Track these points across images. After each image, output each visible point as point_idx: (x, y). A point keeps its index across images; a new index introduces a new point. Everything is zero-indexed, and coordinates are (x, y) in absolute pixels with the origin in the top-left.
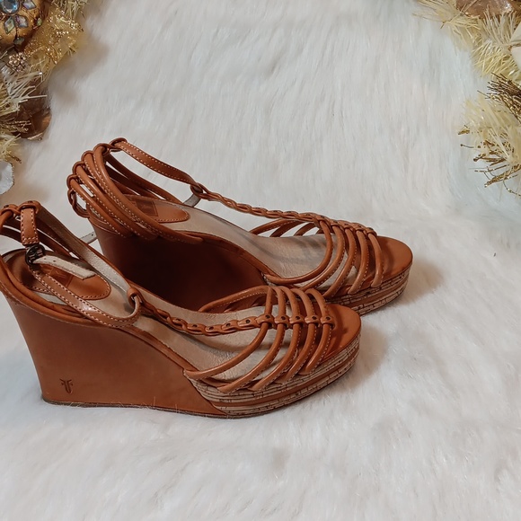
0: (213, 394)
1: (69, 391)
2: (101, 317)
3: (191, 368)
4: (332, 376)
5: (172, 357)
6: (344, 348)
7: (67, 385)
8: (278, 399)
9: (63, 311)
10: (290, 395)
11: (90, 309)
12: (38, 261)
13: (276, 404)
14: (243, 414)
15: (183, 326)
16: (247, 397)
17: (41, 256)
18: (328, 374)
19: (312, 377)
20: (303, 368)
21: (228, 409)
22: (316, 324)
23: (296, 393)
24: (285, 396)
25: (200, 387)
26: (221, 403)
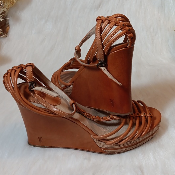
0: (103, 145)
1: (40, 141)
2: (61, 113)
3: (95, 135)
4: (150, 138)
5: (87, 130)
6: (156, 126)
7: (40, 139)
8: (129, 147)
9: (43, 111)
10: (134, 145)
11: (56, 110)
12: (34, 89)
13: (128, 149)
14: (114, 153)
15: (91, 117)
16: (118, 146)
17: (35, 87)
18: (149, 137)
19: (143, 138)
20: (141, 135)
21: (108, 151)
22: (145, 116)
23: (136, 144)
24: (132, 146)
25: (97, 142)
26: (106, 149)
